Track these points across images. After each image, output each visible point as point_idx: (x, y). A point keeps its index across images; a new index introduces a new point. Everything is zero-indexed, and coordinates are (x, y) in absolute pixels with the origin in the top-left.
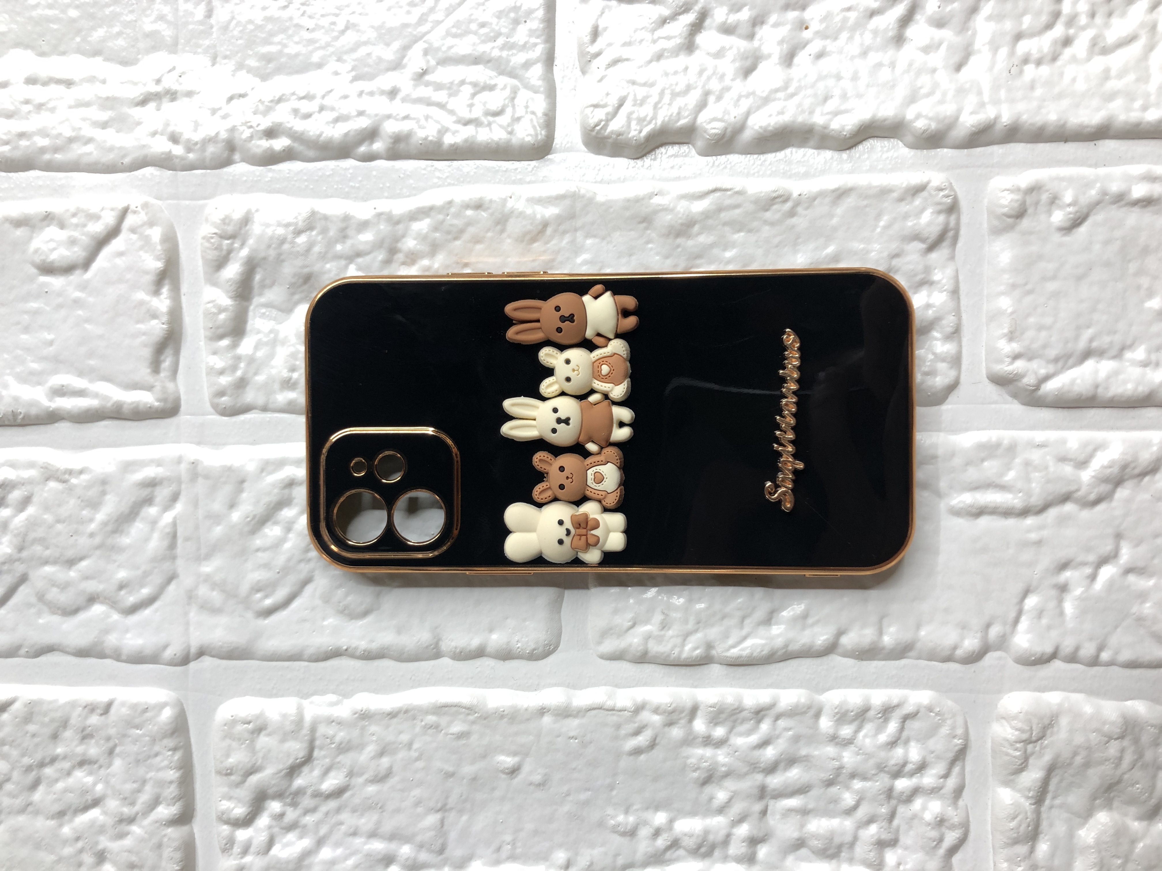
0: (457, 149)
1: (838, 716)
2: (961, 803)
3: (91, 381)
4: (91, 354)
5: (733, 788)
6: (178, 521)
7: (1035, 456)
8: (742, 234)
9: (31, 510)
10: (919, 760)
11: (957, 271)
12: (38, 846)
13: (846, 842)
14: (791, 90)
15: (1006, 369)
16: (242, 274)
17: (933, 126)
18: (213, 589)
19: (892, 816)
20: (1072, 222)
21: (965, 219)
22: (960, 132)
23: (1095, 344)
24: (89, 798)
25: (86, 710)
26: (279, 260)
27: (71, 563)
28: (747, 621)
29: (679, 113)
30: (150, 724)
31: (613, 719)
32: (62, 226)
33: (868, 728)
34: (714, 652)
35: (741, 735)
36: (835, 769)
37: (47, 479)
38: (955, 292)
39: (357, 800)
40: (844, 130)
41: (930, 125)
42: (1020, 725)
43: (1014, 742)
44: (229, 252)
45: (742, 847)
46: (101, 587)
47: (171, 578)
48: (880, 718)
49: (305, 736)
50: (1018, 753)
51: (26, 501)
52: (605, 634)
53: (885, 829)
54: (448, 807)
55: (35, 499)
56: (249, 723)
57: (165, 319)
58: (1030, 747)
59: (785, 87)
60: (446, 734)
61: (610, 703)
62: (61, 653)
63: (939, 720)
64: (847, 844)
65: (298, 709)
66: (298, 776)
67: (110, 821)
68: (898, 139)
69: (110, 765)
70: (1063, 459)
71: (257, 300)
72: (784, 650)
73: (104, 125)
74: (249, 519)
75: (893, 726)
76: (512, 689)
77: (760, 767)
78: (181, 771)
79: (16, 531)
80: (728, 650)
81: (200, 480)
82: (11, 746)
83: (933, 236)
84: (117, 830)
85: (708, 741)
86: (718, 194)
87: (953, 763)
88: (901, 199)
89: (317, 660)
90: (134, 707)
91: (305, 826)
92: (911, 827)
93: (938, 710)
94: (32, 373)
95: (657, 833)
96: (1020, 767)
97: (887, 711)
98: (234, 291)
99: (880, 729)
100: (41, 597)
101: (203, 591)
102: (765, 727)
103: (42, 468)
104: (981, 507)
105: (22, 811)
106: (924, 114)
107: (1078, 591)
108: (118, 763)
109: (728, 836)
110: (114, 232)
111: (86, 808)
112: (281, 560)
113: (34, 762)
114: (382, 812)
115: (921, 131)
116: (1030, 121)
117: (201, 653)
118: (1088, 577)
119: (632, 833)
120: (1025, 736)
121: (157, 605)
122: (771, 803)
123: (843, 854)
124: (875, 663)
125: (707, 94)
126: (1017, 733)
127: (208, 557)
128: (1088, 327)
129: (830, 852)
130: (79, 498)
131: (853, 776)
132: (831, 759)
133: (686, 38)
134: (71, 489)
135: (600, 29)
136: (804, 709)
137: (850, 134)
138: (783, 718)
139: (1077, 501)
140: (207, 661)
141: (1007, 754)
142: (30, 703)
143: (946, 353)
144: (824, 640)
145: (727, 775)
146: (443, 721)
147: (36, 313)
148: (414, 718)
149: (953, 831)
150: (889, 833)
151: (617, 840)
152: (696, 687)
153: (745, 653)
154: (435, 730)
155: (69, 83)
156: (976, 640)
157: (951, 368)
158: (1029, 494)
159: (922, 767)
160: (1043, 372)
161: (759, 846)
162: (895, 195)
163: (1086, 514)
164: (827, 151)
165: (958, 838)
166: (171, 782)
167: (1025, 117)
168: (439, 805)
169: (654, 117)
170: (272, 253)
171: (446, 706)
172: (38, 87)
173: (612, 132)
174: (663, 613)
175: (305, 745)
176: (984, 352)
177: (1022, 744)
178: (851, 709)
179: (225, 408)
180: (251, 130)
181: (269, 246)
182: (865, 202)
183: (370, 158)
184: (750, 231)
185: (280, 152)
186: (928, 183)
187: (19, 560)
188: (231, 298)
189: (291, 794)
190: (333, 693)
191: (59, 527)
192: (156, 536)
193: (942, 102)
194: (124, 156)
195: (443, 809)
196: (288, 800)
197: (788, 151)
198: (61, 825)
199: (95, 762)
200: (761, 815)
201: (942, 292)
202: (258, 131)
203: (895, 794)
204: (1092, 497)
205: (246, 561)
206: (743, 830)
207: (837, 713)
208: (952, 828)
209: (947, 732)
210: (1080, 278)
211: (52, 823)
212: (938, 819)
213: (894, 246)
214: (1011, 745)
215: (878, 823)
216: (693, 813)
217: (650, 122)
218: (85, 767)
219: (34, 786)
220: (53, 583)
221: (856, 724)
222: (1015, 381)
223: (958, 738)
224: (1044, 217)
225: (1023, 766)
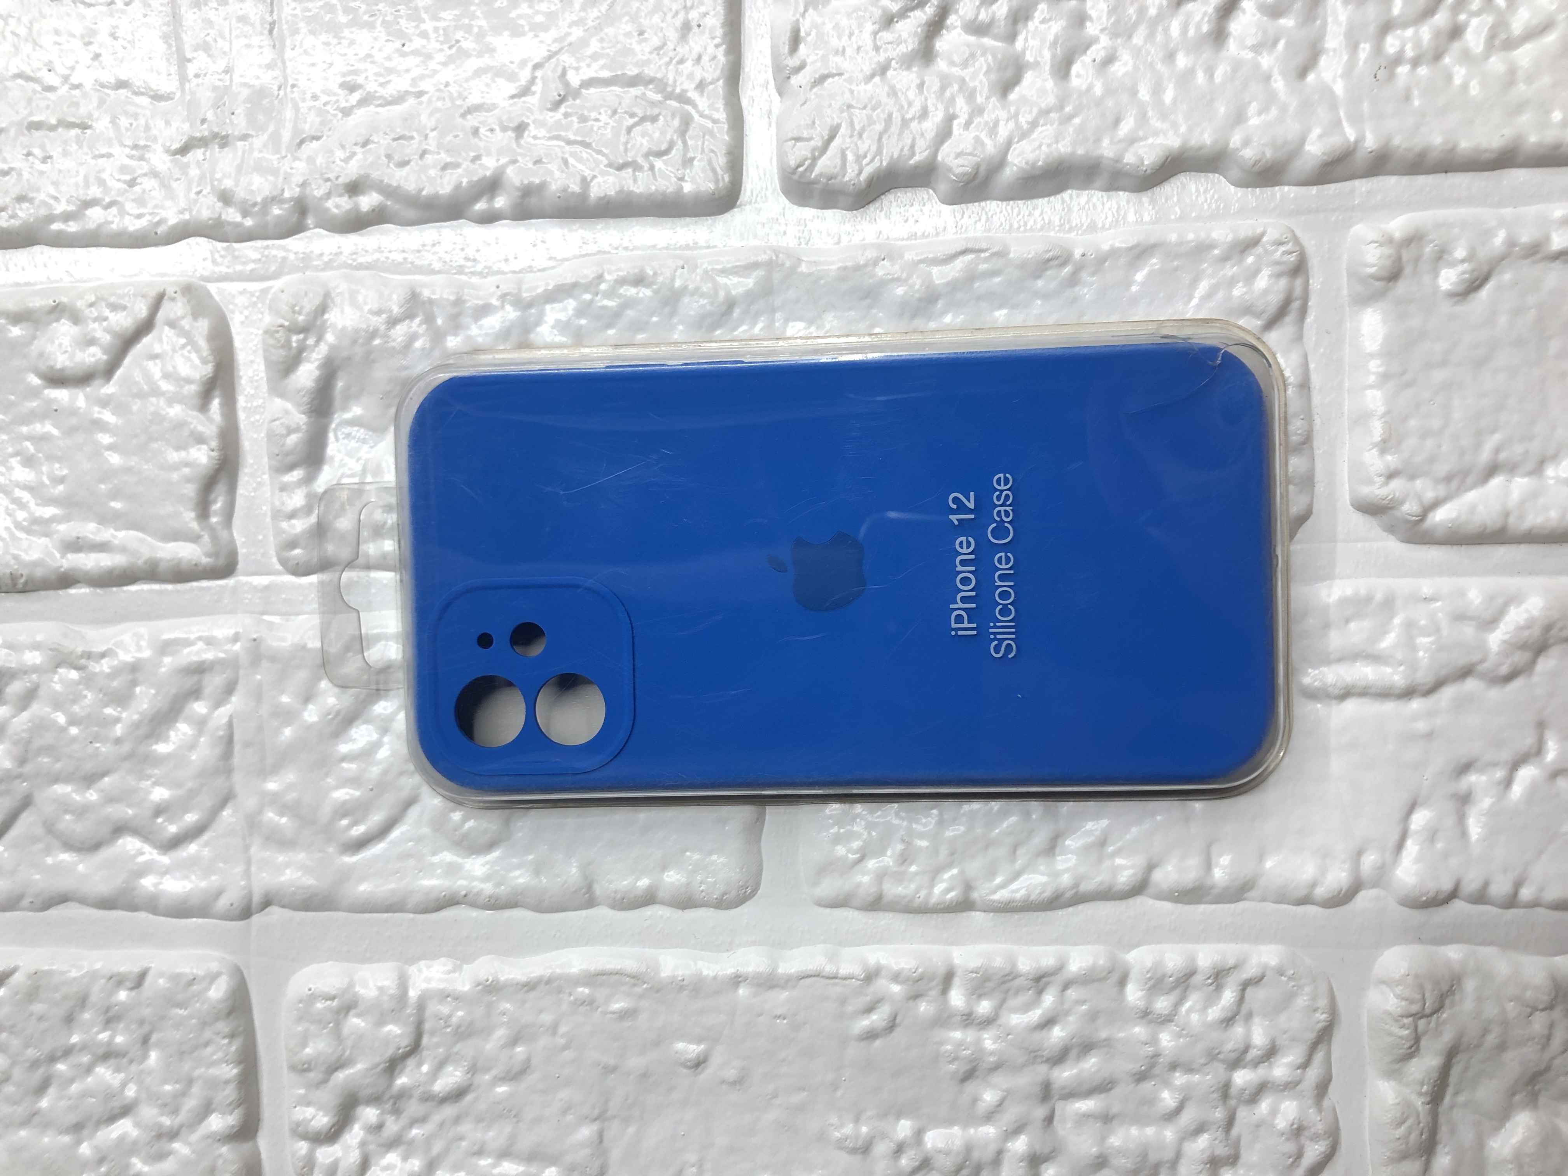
0: (608, 203)
1: (1152, 982)
2: (1326, 1103)
3: (117, 529)
4: (115, 495)
5: (1005, 1086)
6: (235, 720)
7: (1421, 615)
8: (1004, 312)
9: (37, 709)
10: (1267, 1042)
11: (1306, 356)
13: (1166, 1159)
14: (1068, 109)
15: (1377, 492)
16: (318, 380)
17: (1269, 154)
18: (282, 815)
19: (1230, 1122)
20: (1466, 285)
21: (1315, 283)
22: (1306, 163)
23: (1502, 456)
24: (116, 1104)
25: (112, 982)
26: (369, 359)
27: (90, 780)
28: (1021, 851)
29: (912, 147)
30: (197, 1001)
31: (836, 990)
32: (76, 320)
33: (1194, 999)
34: (975, 895)
35: (1016, 1010)
36: (1148, 1056)
37: (58, 666)
38: (1304, 386)
39: (482, 1106)
40: (1142, 164)
41: (1264, 153)
42: (1406, 992)
43: (1399, 1016)
44: (302, 349)
45: (1021, 1167)
46: (131, 813)
47: (226, 799)
48: (1211, 984)
49: (410, 1016)
50: (1406, 1032)
51: (29, 697)
52: (823, 870)
53: (1220, 1142)
54: (609, 1114)
55: (41, 692)
56: (333, 998)
57: (214, 444)
58: (1422, 1023)
59: (1060, 107)
60: (605, 1013)
61: (829, 969)
62: (77, 905)
63: (1294, 986)
64: (1167, 1162)
65: (400, 978)
66: (401, 1072)
67: (145, 1136)
68: (1220, 174)
69: (145, 1056)
70: (1460, 617)
71: (338, 418)
72: (1073, 891)
74: (330, 717)
75: (1228, 996)
76: (695, 949)
77: (1043, 1056)
78: (242, 1066)
79: (16, 737)
80: (995, 892)
81: (265, 664)
82: (11, 1033)
83: (1272, 309)
84: (155, 1147)
85: (968, 1020)
86: (969, 257)
87: (1314, 1047)
88: (1225, 259)
89: (425, 911)
90: (175, 978)
91: (411, 1142)
92: (1256, 1138)
93: (1292, 972)
94: (36, 521)
95: (900, 1149)
96: (1410, 1051)
97: (1219, 976)
98: (308, 404)
99: (1210, 1000)
100: (50, 827)
101: (270, 815)
102: (1049, 999)
103: (50, 649)
104: (1347, 687)
105: (25, 1122)
106: (1255, 139)
107: (1486, 803)
108: (154, 1056)
109: (1000, 1153)
110: (145, 327)
111: (112, 1118)
112: (375, 771)
113: (41, 1055)
114: (518, 1122)
115: (1252, 162)
116: (1404, 146)
117: (267, 903)
118: (1499, 783)
119: (865, 1149)
120: (1415, 1008)
121: (205, 837)
122: (1059, 1106)
124: (1202, 908)
125: (950, 118)
126: (1404, 1003)
127: (275, 770)
128: (1493, 432)
130: (101, 690)
131: (1174, 1066)
132: (1142, 1043)
133: (920, 43)
134: (89, 680)
135: (802, 34)
136: (1104, 974)
137: (1152, 168)
138: (1074, 986)
139: (1483, 676)
140: (275, 913)
141: (1390, 1034)
142: (35, 974)
144: (1130, 877)
145: (996, 1067)
146: (601, 994)
147: (41, 439)
148: (559, 990)
149: (1316, 1143)
150: (1227, 1145)
151: (845, 1159)
152: (952, 944)
153: (1018, 896)
154: (588, 1008)
156: (1344, 873)
158: (1413, 666)
159: (1271, 1053)
160: (1429, 495)
161: (1043, 1166)
162: (1217, 252)
163: (1494, 694)
164: (1121, 193)
165: (1324, 1153)
166: (227, 1082)
167: (1397, 141)
168: (596, 1112)
169: (879, 152)
170: (359, 351)
171: (603, 974)
172: (44, 134)
173: (821, 175)
174: (903, 841)
175: (410, 1029)
176: (1346, 469)
177: (1411, 1019)
178: (1170, 973)
179: (297, 564)
180: (329, 184)
181: (354, 342)
182: (1176, 263)
183: (489, 218)
184: (1014, 307)
185: (368, 213)
186: (1263, 235)
187: (20, 776)
188: (304, 413)
189: (391, 1098)
190: (448, 956)
191: (74, 731)
192: (205, 741)
193: (1280, 120)
194: (158, 224)
195: (600, 1117)
196: (388, 1106)
197: (1066, 195)
198: (79, 1142)
199: (124, 1056)
200: (1046, 1123)
202: (337, 185)
203: (1233, 1091)
204: (1504, 670)
205: (327, 774)
206: (1020, 1145)
207: (1150, 979)
208: (1315, 1138)
209: (1307, 1003)
210: (1479, 364)
211: (66, 1139)
212: (1295, 1126)
214: (1396, 1021)
215: (1209, 1132)
216: (949, 1122)
217: (872, 160)
218: (112, 1061)
219: (41, 1089)
220: (66, 806)
221: (1177, 993)
222: (1391, 508)
223: (1320, 1011)
224: (1427, 279)
225: (1413, 1050)
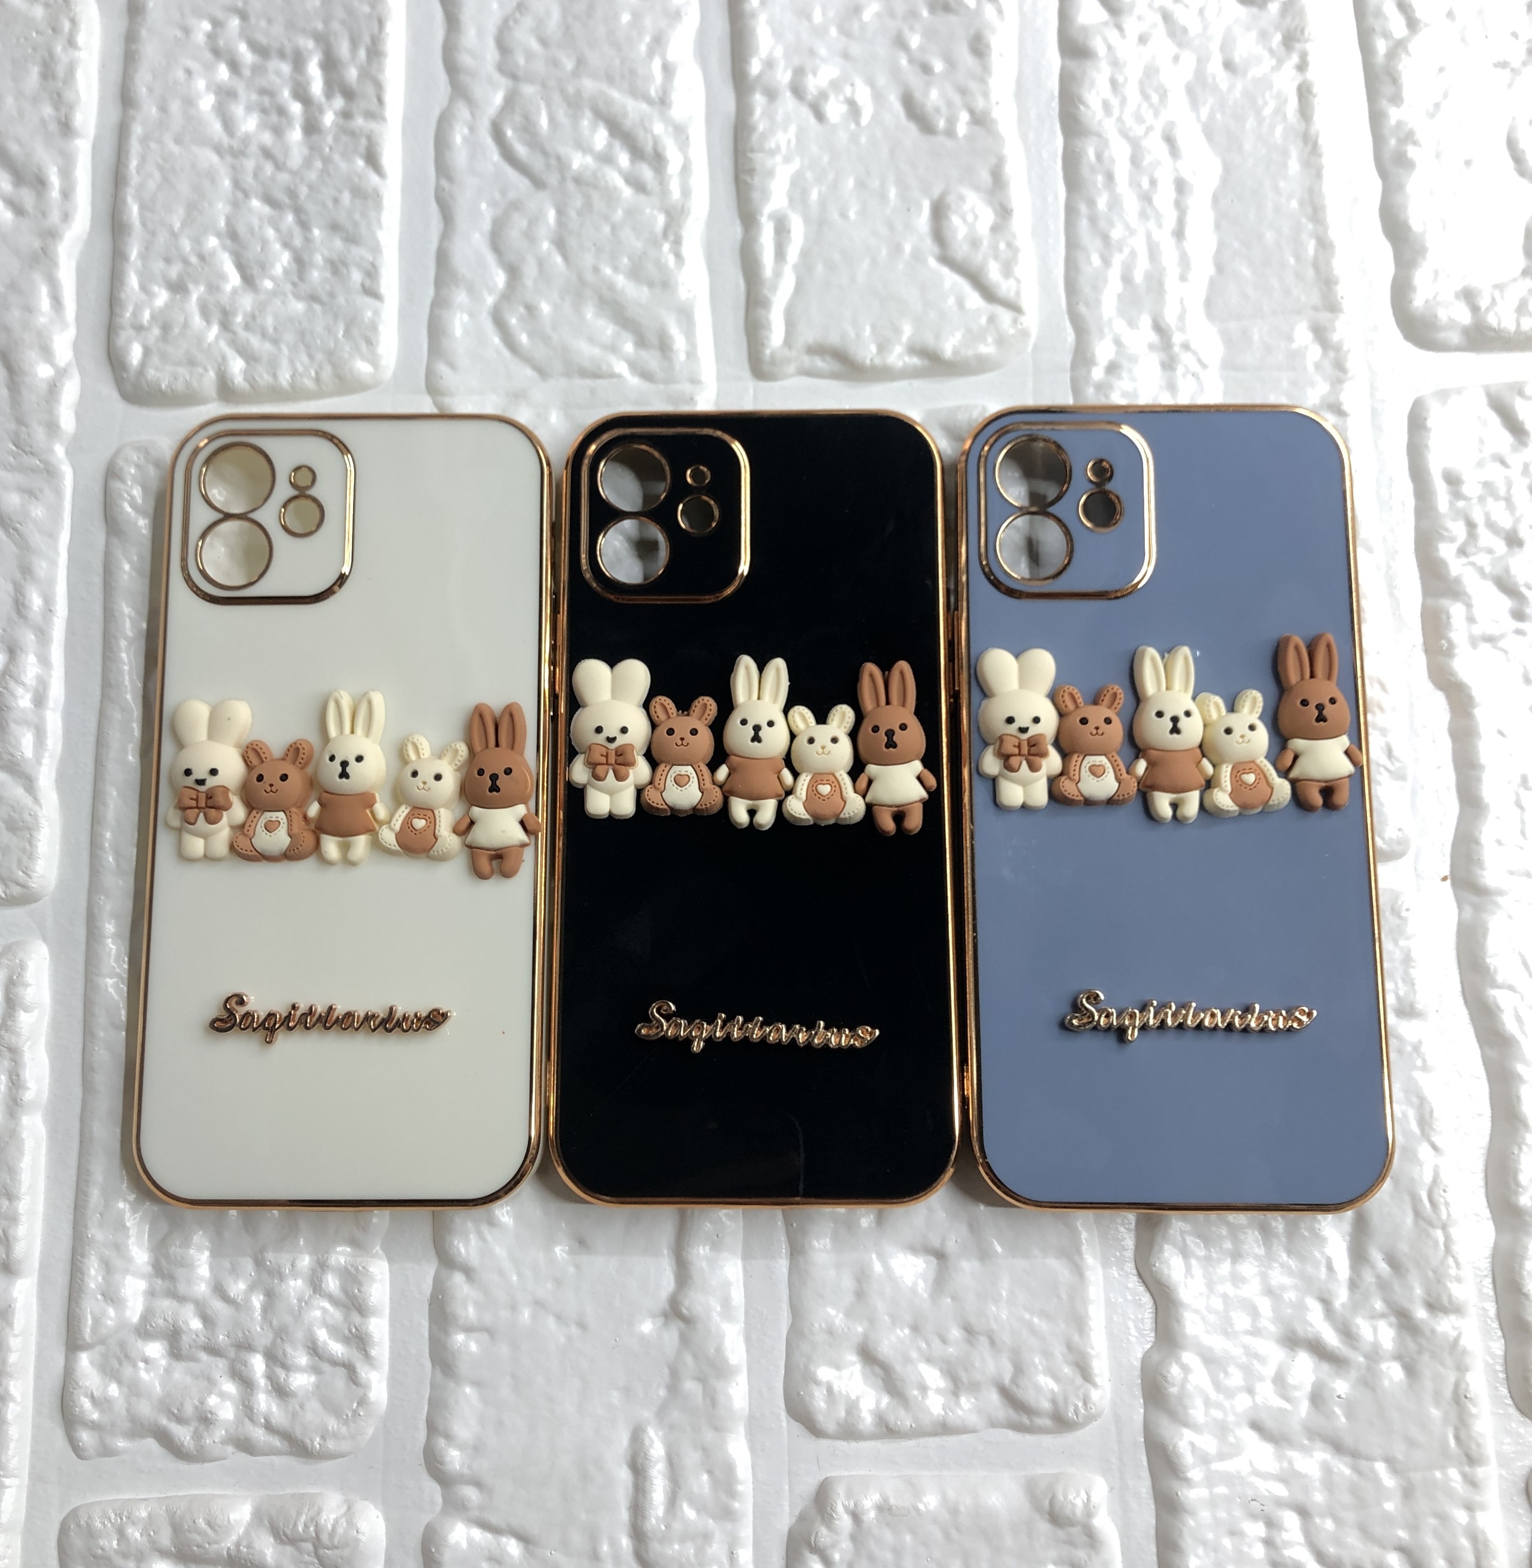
1: (352, 1270)
2: (230, 1449)
3: (796, 267)
4: (830, 267)
6: (615, 380)
7: (717, 1549)
9: (628, 193)
10: (291, 1388)
11: (975, 1431)
12: (193, 208)
13: (177, 1285)
15: (839, 1502)
17: (1174, 1390)
19: (213, 1350)
21: (1047, 1440)
22: (1166, 1428)
24: (256, 271)
25: (370, 267)
27: (560, 244)
30: (350, 347)
32: (996, 229)
33: (336, 1314)
36: (280, 1267)
37: (668, 213)
38: (944, 1428)
40: (1161, 1263)
41: (1174, 1385)
42: (340, 1531)
43: (316, 1524)
46: (529, 283)
47: (542, 372)
48: (350, 1331)
50: (301, 1530)
51: (639, 186)
53: (194, 1340)
55: (642, 198)
57: (878, 361)
58: (309, 1546)
62: (442, 232)
63: (347, 1416)
64: (175, 1287)
67: (225, 299)
68: (1155, 1342)
69: (298, 297)
73: (1127, 279)
75: (337, 1348)
79: (600, 174)
82: (323, 171)
83: (1019, 1394)
84: (214, 308)
87: (286, 1436)
88: (1070, 1347)
90: (374, 327)
92: (196, 1377)
93: (361, 1413)
94: (805, 193)
96: (282, 1533)
97: (359, 1340)
99: (334, 1331)
100: (516, 206)
103: (683, 206)
104: (644, 1471)
105: (238, 185)
106: (1190, 1377)
108: (299, 306)
110: (988, 294)
111: (241, 267)
113: (302, 200)
115: (1166, 1374)
116: (1186, 1530)
120: (325, 1538)
121: (506, 353)
123: (160, 1282)
124: (425, 1323)
126: (330, 1526)
129: (164, 1263)
130: (645, 253)
131: (270, 1295)
132: (294, 1263)
134: (655, 243)
137: (1156, 1272)
141: (299, 1514)
142: (378, 195)
143: (859, 1417)
144: (460, 1252)
147: (883, 196)
149: (192, 1438)
150: (190, 1346)
155: (1179, 234)
156: (458, 1467)
157: (838, 1424)
158: (665, 1539)
159: (280, 1391)
160: (835, 1555)
162: (1076, 1338)
164: (1133, 1242)
165: (182, 1445)
166: (275, 376)
167: (1191, 1522)
172: (1173, 195)
176: (862, 1473)
177: (314, 1534)
178: (363, 1289)
182: (1064, 1296)
186: (1095, 1385)
187: (563, 179)
191: (607, 229)
192: (596, 351)
193: (1208, 1403)
194: (1087, 304)
198: (218, 235)
199: (301, 278)
201: (943, 1409)
203: (244, 1354)
207: (357, 1269)
208: (197, 1436)
209: (330, 1428)
211: (222, 223)
212: (209, 1416)
213: (1005, 1338)
214: (312, 1520)
215: (204, 1330)
218: (294, 266)
219: (269, 200)
220: (534, 221)
221: (342, 1297)
222: (823, 1517)
223: (321, 1442)
224: (1052, 1553)
225: (282, 1536)
